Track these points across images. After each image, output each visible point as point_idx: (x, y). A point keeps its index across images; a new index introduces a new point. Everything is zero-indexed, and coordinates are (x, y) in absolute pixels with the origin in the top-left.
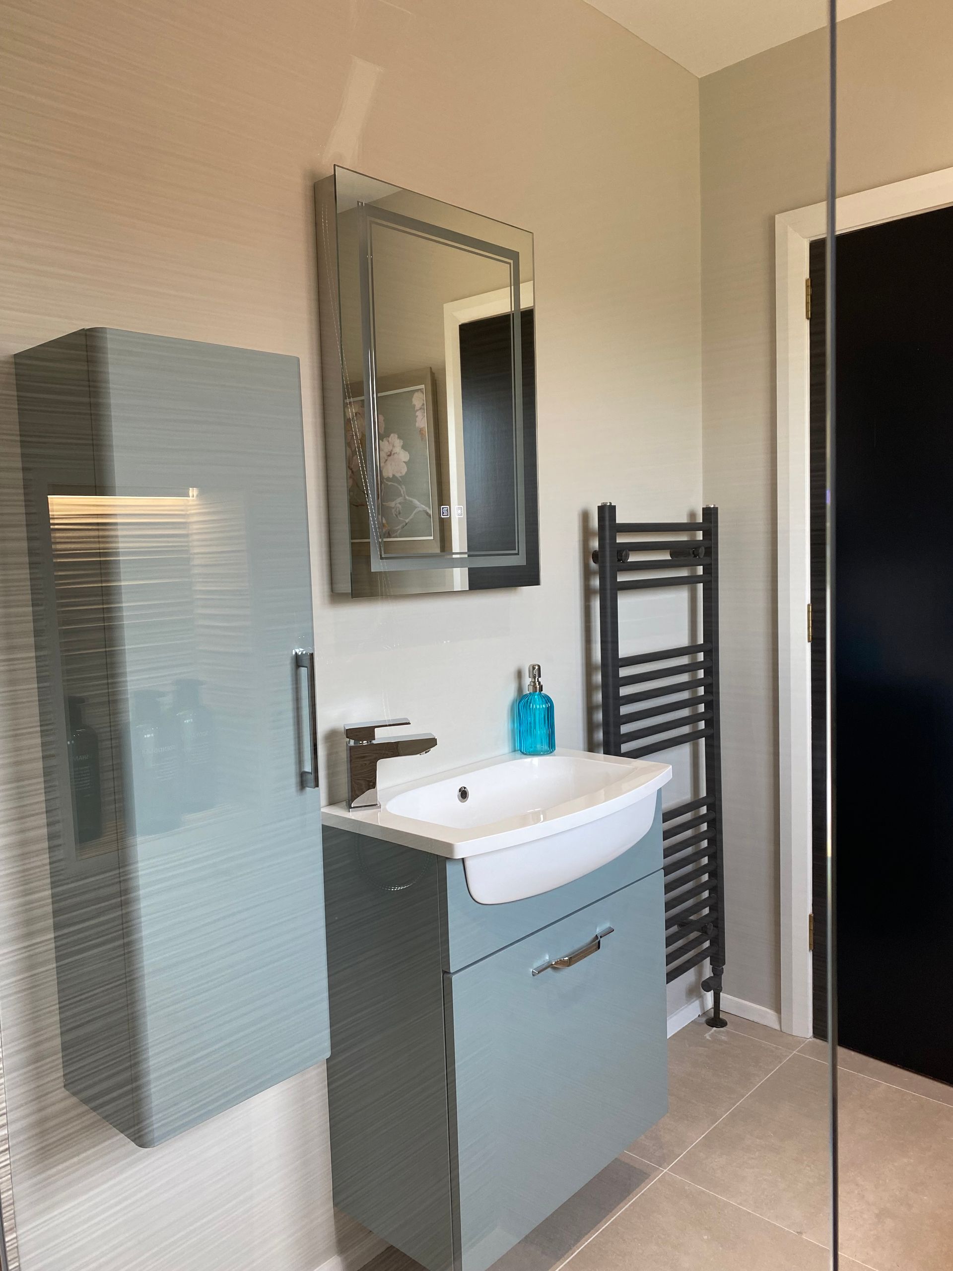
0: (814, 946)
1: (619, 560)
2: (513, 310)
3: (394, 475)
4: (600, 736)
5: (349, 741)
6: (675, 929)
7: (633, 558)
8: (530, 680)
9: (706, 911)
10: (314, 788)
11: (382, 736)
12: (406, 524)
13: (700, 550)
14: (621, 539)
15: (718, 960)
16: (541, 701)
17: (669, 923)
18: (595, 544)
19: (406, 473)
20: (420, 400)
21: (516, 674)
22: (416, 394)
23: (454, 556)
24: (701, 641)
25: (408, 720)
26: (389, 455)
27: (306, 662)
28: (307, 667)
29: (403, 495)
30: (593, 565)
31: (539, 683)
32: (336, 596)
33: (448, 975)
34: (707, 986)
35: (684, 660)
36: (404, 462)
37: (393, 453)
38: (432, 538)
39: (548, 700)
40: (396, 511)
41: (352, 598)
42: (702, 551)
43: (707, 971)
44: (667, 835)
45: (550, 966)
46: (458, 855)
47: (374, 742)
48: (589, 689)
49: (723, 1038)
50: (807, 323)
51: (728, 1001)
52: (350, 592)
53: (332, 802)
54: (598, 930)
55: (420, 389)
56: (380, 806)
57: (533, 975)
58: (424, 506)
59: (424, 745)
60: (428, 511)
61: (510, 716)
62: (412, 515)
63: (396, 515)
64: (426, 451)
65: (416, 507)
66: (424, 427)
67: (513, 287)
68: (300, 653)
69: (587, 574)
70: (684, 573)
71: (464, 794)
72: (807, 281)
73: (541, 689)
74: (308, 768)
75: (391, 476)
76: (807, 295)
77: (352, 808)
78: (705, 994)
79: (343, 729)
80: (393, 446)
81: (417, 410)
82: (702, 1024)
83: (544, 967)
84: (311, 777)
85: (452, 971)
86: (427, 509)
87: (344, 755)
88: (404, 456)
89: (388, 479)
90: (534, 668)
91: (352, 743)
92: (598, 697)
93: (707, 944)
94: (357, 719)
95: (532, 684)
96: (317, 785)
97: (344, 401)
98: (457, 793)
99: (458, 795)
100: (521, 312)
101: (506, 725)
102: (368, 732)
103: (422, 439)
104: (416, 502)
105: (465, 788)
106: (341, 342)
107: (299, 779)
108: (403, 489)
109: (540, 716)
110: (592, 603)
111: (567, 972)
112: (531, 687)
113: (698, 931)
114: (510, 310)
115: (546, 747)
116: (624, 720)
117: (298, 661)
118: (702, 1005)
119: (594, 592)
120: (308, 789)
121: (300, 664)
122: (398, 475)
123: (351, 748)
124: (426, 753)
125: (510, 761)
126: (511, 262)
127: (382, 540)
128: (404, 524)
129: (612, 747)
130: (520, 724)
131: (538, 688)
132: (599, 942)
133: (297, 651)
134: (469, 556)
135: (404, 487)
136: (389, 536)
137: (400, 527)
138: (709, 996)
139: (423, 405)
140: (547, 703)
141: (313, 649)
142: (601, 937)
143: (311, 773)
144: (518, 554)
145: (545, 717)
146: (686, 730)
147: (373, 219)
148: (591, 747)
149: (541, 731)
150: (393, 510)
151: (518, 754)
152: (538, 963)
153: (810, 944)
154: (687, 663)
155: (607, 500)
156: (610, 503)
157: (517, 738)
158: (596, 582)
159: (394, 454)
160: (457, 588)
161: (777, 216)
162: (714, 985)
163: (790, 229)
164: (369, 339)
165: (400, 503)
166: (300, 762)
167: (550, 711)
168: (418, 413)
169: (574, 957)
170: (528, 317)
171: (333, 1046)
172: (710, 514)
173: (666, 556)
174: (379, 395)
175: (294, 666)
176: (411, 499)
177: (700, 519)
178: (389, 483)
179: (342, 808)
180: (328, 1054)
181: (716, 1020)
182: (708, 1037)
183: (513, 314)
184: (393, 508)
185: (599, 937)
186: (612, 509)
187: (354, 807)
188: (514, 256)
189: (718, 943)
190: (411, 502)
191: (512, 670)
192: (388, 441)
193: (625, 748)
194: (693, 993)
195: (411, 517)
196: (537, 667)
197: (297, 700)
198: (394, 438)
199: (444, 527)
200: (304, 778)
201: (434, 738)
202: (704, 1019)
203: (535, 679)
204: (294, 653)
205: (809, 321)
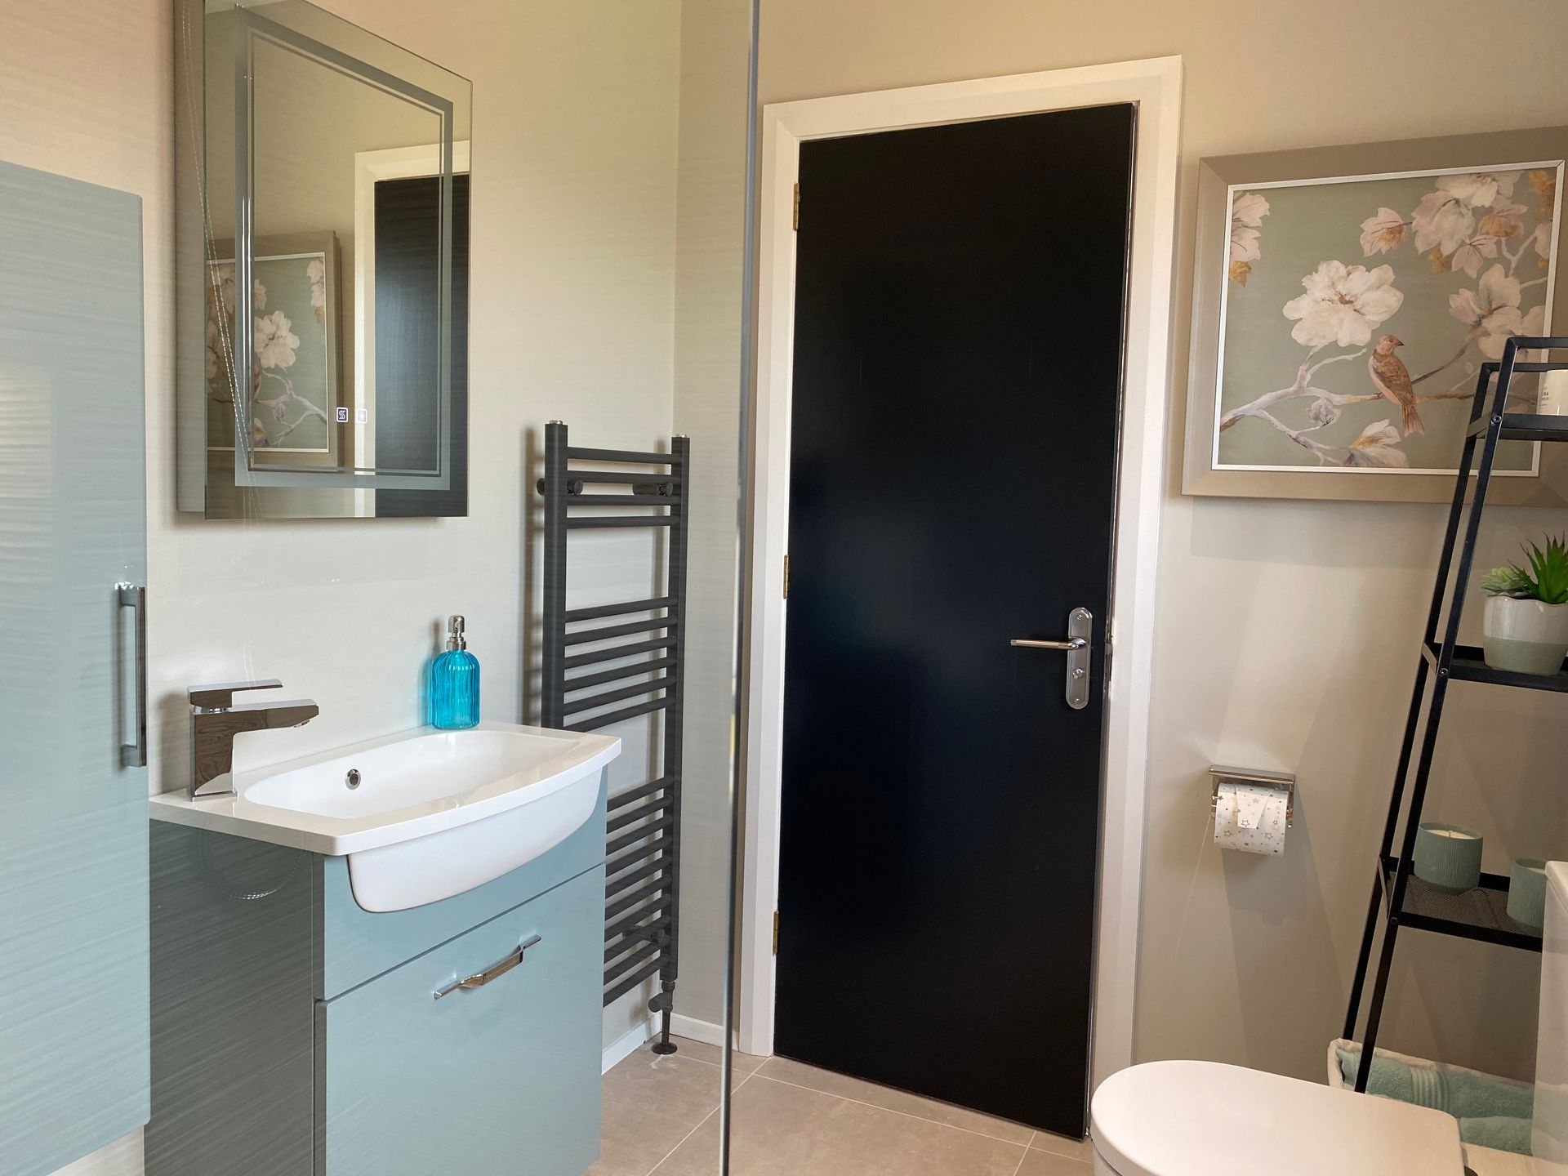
0: (778, 949)
1: (570, 492)
2: (443, 172)
3: (276, 365)
4: (538, 705)
5: (195, 708)
6: (619, 937)
7: (588, 490)
8: (450, 635)
9: (658, 915)
10: (140, 766)
11: (241, 702)
12: (292, 431)
13: (668, 487)
14: (573, 467)
15: (669, 973)
16: (463, 662)
17: (609, 933)
18: (541, 471)
19: (294, 363)
20: (317, 270)
21: (432, 628)
22: (313, 264)
23: (357, 473)
24: (666, 594)
25: (279, 682)
26: (272, 339)
27: (135, 599)
28: (135, 606)
29: (289, 392)
30: (538, 497)
31: (462, 639)
32: (182, 515)
33: (322, 1004)
34: (654, 1005)
35: (646, 616)
36: (292, 349)
37: (276, 336)
38: (327, 451)
39: (472, 660)
40: (277, 412)
41: (206, 519)
42: (670, 489)
43: (657, 989)
44: (612, 826)
45: (459, 986)
46: (341, 851)
47: (230, 710)
48: (527, 648)
49: (672, 1065)
50: (794, 235)
51: (681, 1023)
52: (204, 510)
53: (167, 788)
54: (522, 940)
55: (318, 258)
56: (236, 793)
57: (436, 998)
58: (318, 410)
59: (302, 714)
60: (323, 415)
61: (421, 681)
62: (301, 419)
63: (278, 418)
64: (324, 337)
65: (307, 410)
66: (322, 307)
67: (443, 145)
68: (125, 588)
69: (530, 507)
70: (649, 512)
71: (354, 778)
72: (795, 186)
73: (464, 646)
74: (132, 739)
75: (273, 366)
76: (795, 203)
77: (195, 796)
78: (653, 1016)
79: (186, 691)
80: (278, 327)
81: (314, 284)
82: (647, 1051)
83: (450, 987)
84: (137, 753)
85: (326, 999)
86: (321, 412)
87: (186, 726)
88: (292, 341)
89: (269, 370)
90: (455, 620)
91: (199, 711)
92: (538, 659)
93: (657, 954)
94: (208, 679)
95: (453, 640)
96: (144, 763)
97: (205, 262)
98: (345, 777)
99: (346, 781)
100: (453, 177)
101: (416, 691)
102: (222, 697)
103: (319, 321)
104: (306, 402)
105: (356, 771)
106: (205, 188)
107: (117, 757)
108: (289, 385)
109: (461, 681)
110: (535, 543)
111: (481, 992)
112: (451, 644)
113: (646, 939)
114: (438, 173)
115: (467, 719)
116: (567, 687)
117: (121, 599)
118: (649, 1029)
119: (539, 529)
120: (130, 768)
121: (123, 602)
122: (283, 366)
123: (196, 717)
124: (303, 725)
125: (419, 736)
126: (443, 113)
127: (252, 449)
128: (289, 430)
129: (552, 718)
130: (435, 690)
131: (460, 645)
132: (522, 954)
133: (122, 584)
134: (377, 474)
135: (290, 382)
136: (267, 444)
137: (283, 433)
138: (658, 1017)
139: (322, 277)
140: (470, 664)
141: (146, 583)
142: (524, 948)
143: (136, 747)
144: (439, 476)
145: (467, 682)
146: (644, 699)
147: (256, 31)
148: (527, 719)
149: (462, 700)
150: (274, 411)
151: (431, 729)
152: (442, 984)
153: (774, 947)
154: (649, 619)
155: (558, 418)
156: (561, 422)
157: (430, 710)
158: (540, 517)
159: (278, 337)
160: (359, 513)
161: (765, 106)
162: (663, 1004)
163: (779, 124)
164: (246, 185)
165: (283, 402)
166: (120, 732)
167: (475, 674)
168: (314, 288)
169: (490, 973)
170: (462, 184)
171: (154, 1110)
172: (681, 445)
173: (628, 491)
174: (256, 259)
175: (115, 604)
176: (300, 398)
177: (669, 451)
178: (270, 375)
179: (181, 797)
180: (147, 1120)
181: (664, 1046)
182: (654, 1067)
183: (443, 178)
184: (275, 408)
185: (522, 948)
186: (564, 429)
187: (199, 796)
188: (447, 107)
189: (670, 952)
190: (300, 402)
191: (426, 622)
192: (271, 320)
193: (568, 720)
194: (639, 1014)
195: (298, 422)
196: (460, 619)
197: (119, 650)
198: (279, 316)
199: (344, 435)
200: (125, 754)
201: (315, 706)
202: (650, 1046)
203: (456, 634)
204: (116, 587)
205: (796, 233)
